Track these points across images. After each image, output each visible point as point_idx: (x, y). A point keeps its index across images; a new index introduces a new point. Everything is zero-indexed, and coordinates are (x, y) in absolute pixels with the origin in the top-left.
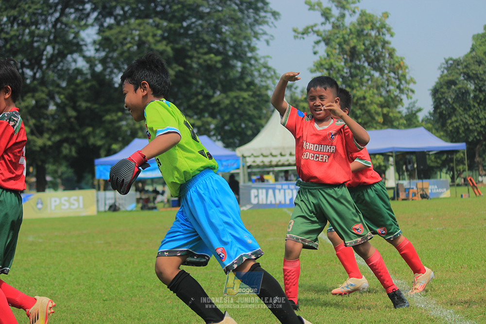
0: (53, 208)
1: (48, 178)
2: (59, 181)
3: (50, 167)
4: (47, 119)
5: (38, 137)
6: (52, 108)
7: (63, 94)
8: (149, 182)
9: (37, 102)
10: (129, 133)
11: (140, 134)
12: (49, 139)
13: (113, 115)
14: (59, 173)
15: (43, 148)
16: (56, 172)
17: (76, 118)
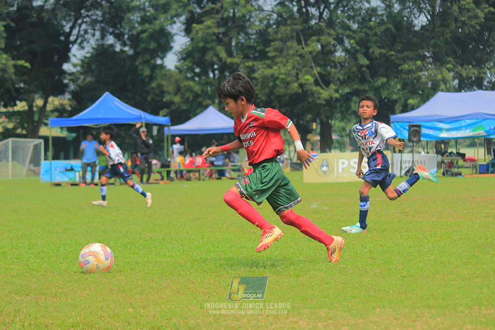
0: (340, 171)
1: (335, 137)
2: (347, 140)
3: (336, 124)
4: (335, 67)
5: (322, 88)
6: (340, 54)
7: (354, 38)
8: (453, 143)
9: (322, 46)
10: (430, 84)
11: (442, 86)
12: (337, 91)
13: (411, 63)
14: (348, 132)
15: (329, 102)
16: (344, 129)
17: (368, 67)
